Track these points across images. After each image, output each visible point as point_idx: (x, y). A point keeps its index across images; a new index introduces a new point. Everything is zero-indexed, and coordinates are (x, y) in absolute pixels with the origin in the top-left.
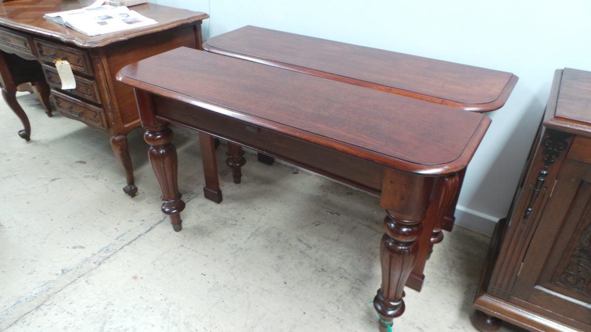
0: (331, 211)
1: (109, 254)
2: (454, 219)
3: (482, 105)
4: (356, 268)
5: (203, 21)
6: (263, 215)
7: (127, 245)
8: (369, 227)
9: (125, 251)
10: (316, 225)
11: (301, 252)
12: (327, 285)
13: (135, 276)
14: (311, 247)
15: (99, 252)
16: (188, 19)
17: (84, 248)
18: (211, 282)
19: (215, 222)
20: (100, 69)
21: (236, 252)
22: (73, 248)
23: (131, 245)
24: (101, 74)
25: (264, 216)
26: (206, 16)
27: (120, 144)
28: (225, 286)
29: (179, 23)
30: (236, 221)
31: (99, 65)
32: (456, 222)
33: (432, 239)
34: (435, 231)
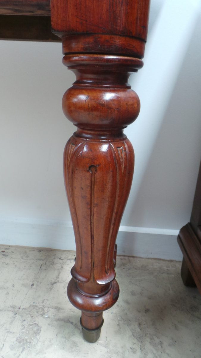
33: (98, 302)
34: (101, 283)
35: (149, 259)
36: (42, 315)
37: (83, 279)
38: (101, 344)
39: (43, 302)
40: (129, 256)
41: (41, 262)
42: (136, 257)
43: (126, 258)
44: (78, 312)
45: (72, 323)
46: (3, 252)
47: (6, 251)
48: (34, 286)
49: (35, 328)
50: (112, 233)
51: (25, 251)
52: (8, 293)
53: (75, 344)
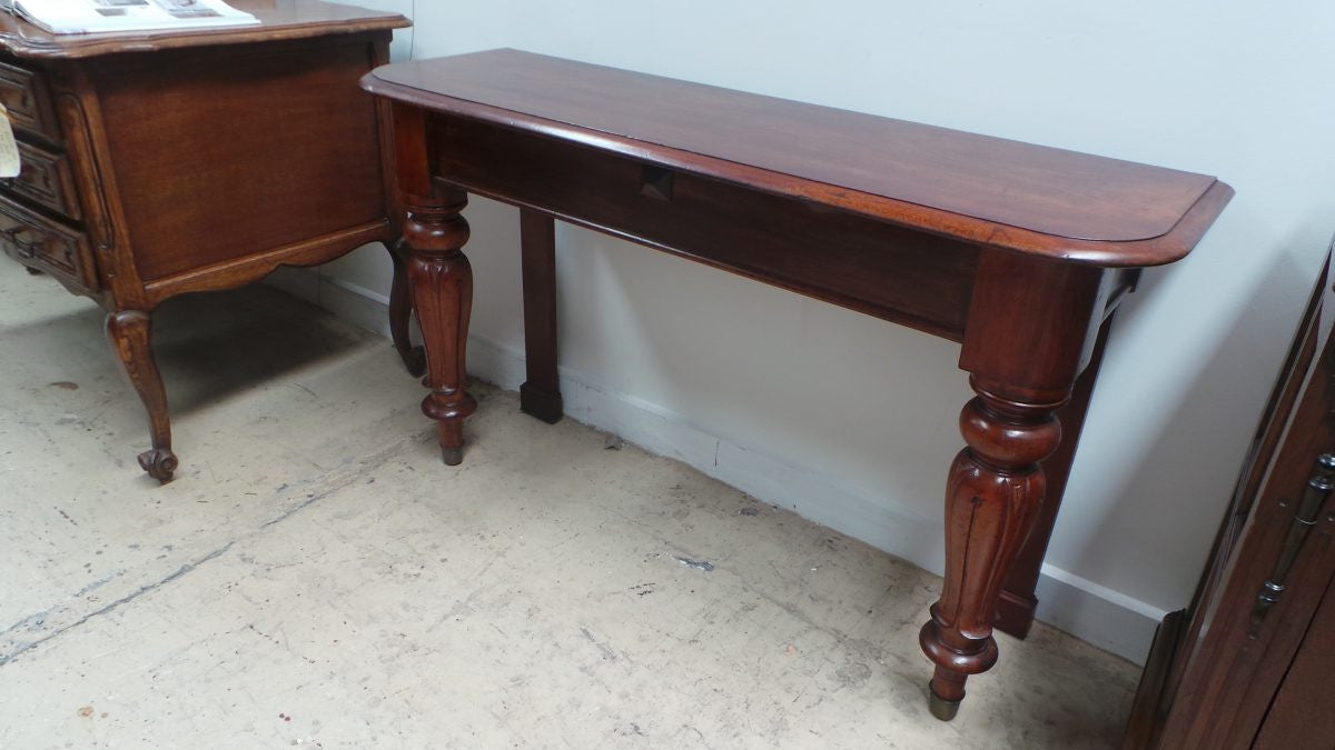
0: (689, 557)
1: (38, 636)
2: (1034, 602)
3: (1118, 247)
4: (734, 732)
5: (395, 31)
6: (500, 554)
7: (100, 612)
8: (790, 609)
9: (87, 632)
10: (644, 594)
11: (583, 669)
13: (88, 708)
14: (613, 658)
15: (13, 628)
16: (349, 22)
18: (299, 741)
19: (364, 565)
20: (77, 122)
21: (398, 656)
23: (111, 614)
24: (79, 135)
25: (500, 558)
26: (402, 22)
27: (126, 332)
29: (322, 30)
30: (422, 567)
31: (75, 114)
32: (1040, 612)
33: (961, 661)
34: (968, 635)
35: (1105, 651)
36: (877, 658)
37: (944, 623)
38: (953, 727)
39: (881, 642)
40: (1063, 632)
41: (892, 583)
42: (1078, 639)
43: (1057, 633)
44: (931, 667)
45: (918, 686)
46: (830, 541)
47: (835, 541)
48: (872, 615)
49: (864, 670)
50: (994, 576)
51: (867, 553)
52: (831, 610)
53: (916, 712)
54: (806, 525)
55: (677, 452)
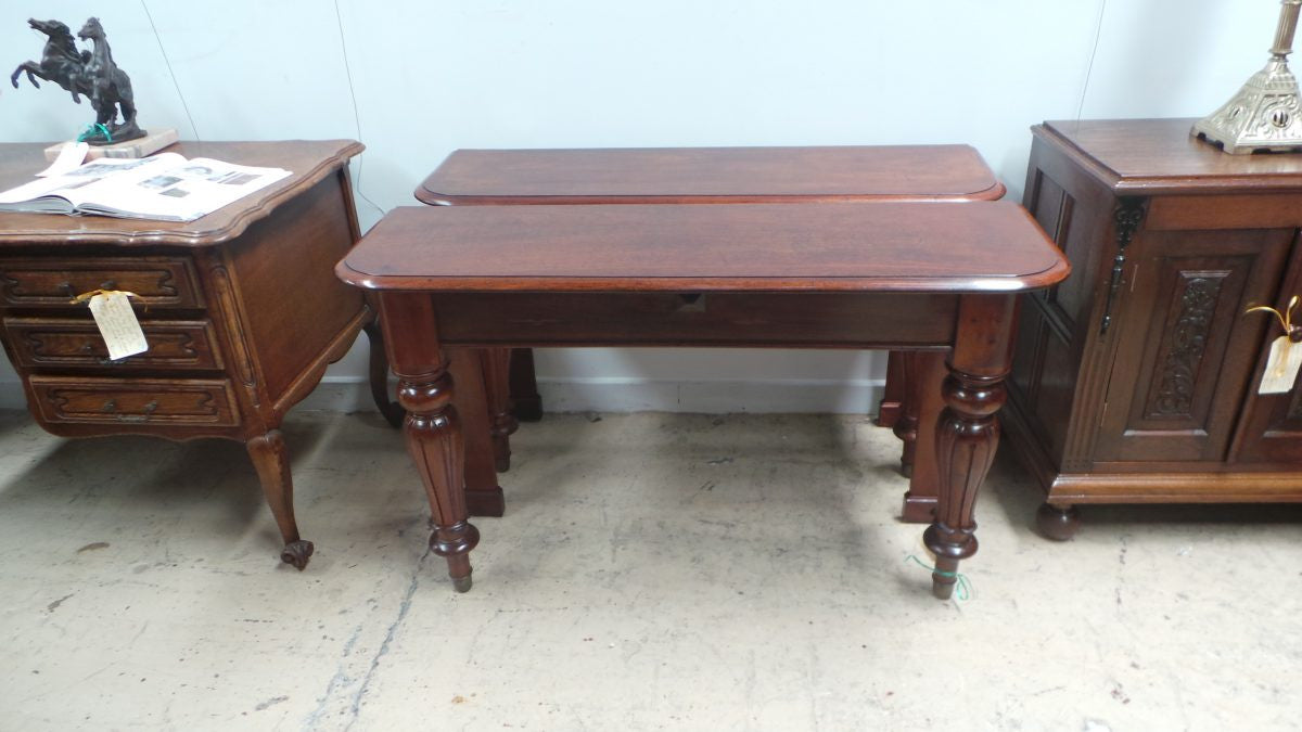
0: (713, 460)
1: (357, 686)
4: (829, 528)
6: (604, 505)
7: (381, 654)
8: (794, 462)
9: (389, 667)
10: (710, 489)
11: (723, 538)
12: (809, 570)
13: (457, 698)
14: (732, 525)
15: (329, 691)
17: (285, 699)
18: (612, 645)
19: (525, 549)
20: (226, 288)
21: (613, 581)
22: (258, 709)
23: (391, 651)
24: (227, 299)
25: (607, 508)
26: (357, 148)
27: (277, 449)
28: (645, 640)
30: (565, 533)
31: (222, 281)
54: (757, 417)
55: (647, 405)
